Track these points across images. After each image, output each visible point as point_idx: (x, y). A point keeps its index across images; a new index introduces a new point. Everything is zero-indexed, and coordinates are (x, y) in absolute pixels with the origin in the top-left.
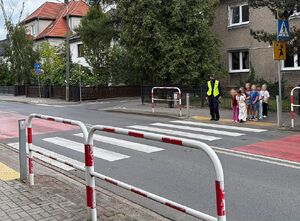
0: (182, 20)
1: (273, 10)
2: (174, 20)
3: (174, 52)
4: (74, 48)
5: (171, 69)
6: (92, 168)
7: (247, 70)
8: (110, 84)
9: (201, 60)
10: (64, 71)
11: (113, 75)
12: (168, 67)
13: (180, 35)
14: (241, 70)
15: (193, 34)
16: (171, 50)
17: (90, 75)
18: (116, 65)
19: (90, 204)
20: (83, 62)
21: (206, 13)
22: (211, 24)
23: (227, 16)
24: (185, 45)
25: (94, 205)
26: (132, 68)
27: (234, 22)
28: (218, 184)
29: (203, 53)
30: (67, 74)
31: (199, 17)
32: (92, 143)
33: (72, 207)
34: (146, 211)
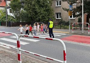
0: (43, 3)
1: (68, 3)
2: (41, 3)
3: (41, 13)
4: (8, 10)
5: (40, 17)
6: (20, 48)
7: (61, 18)
8: (21, 22)
9: (49, 15)
10: (5, 17)
11: (22, 19)
12: (39, 17)
13: (43, 8)
14: (59, 18)
15: (46, 8)
16: (40, 12)
17: (14, 19)
18: (23, 16)
19: (19, 59)
20: (12, 15)
21: (50, 2)
22: (51, 5)
23: (55, 3)
24: (44, 11)
25: (21, 60)
26: (28, 17)
27: (57, 5)
28: (64, 51)
29: (49, 13)
30: (6, 18)
31: (48, 3)
32: (19, 40)
33: (12, 61)
34: (37, 59)
